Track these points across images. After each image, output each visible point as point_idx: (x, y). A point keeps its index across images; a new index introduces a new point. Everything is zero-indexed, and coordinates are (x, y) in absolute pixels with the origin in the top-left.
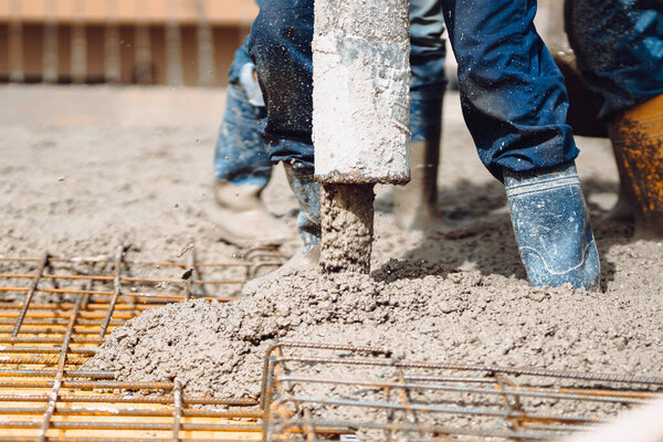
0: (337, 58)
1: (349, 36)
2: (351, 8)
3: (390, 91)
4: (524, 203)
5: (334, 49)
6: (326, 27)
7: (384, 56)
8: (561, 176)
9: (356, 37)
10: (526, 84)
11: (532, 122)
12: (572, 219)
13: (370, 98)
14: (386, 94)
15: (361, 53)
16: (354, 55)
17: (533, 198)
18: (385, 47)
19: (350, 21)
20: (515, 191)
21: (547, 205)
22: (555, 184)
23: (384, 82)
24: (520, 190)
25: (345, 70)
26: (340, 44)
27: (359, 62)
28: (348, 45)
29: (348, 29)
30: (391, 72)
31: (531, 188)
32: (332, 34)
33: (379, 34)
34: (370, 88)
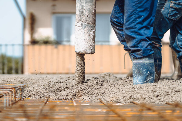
0: (81, 28)
1: (84, 23)
2: (85, 17)
3: (92, 35)
4: (134, 65)
5: (81, 26)
6: (79, 21)
7: (91, 27)
9: (85, 24)
11: (136, 47)
12: (144, 71)
13: (88, 36)
16: (85, 27)
17: (136, 64)
18: (91, 25)
19: (84, 20)
21: (139, 66)
22: (141, 62)
23: (91, 33)
24: (134, 62)
25: (83, 30)
26: (82, 25)
27: (86, 29)
28: (84, 25)
30: (92, 31)
32: (80, 23)
33: (90, 23)
34: (88, 34)
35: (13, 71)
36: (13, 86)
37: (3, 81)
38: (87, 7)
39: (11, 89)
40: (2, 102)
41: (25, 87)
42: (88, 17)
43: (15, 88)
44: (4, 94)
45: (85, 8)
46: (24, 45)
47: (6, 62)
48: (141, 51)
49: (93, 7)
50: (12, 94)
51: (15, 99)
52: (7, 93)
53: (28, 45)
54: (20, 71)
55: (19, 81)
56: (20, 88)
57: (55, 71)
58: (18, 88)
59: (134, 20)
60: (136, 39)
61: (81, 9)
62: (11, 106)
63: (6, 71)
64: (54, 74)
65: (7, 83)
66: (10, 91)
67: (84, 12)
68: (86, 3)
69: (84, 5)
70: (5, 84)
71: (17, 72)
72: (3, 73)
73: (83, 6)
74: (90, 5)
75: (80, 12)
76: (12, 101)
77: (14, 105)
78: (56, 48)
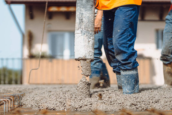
0: (81, 34)
1: (83, 30)
2: (84, 24)
3: (91, 41)
4: (124, 76)
6: (79, 28)
7: (90, 34)
8: (132, 71)
9: (85, 30)
10: (127, 53)
12: (133, 81)
13: (87, 43)
14: (91, 42)
15: (86, 34)
16: (84, 34)
17: (126, 75)
18: (90, 32)
19: (84, 27)
20: (122, 73)
21: (128, 77)
22: (131, 73)
23: (90, 40)
24: (123, 73)
25: (82, 37)
26: (82, 32)
27: (85, 35)
28: (83, 32)
29: (83, 29)
30: (92, 38)
31: (126, 73)
32: (80, 30)
33: (89, 30)
34: (87, 41)
35: (13, 82)
36: (12, 95)
37: (4, 91)
38: (86, 15)
39: (11, 97)
40: (2, 109)
41: (23, 95)
42: (88, 24)
43: (14, 96)
44: (4, 102)
45: (84, 15)
46: (23, 59)
47: (7, 74)
48: (132, 64)
49: (92, 15)
50: (11, 102)
51: (14, 106)
52: (6, 101)
53: (26, 59)
54: (19, 82)
55: (18, 91)
56: (18, 97)
57: (49, 82)
58: (16, 96)
59: (126, 37)
60: (127, 54)
61: (80, 17)
62: (10, 111)
63: (7, 82)
64: (49, 84)
65: (8, 92)
66: (9, 99)
67: (84, 19)
68: (85, 11)
69: (84, 13)
70: (5, 93)
71: (16, 83)
72: (5, 84)
73: (82, 14)
74: (89, 13)
75: (79, 20)
76: (11, 108)
77: (12, 111)
78: (51, 61)
